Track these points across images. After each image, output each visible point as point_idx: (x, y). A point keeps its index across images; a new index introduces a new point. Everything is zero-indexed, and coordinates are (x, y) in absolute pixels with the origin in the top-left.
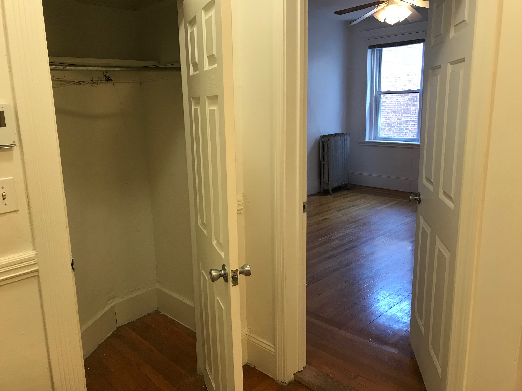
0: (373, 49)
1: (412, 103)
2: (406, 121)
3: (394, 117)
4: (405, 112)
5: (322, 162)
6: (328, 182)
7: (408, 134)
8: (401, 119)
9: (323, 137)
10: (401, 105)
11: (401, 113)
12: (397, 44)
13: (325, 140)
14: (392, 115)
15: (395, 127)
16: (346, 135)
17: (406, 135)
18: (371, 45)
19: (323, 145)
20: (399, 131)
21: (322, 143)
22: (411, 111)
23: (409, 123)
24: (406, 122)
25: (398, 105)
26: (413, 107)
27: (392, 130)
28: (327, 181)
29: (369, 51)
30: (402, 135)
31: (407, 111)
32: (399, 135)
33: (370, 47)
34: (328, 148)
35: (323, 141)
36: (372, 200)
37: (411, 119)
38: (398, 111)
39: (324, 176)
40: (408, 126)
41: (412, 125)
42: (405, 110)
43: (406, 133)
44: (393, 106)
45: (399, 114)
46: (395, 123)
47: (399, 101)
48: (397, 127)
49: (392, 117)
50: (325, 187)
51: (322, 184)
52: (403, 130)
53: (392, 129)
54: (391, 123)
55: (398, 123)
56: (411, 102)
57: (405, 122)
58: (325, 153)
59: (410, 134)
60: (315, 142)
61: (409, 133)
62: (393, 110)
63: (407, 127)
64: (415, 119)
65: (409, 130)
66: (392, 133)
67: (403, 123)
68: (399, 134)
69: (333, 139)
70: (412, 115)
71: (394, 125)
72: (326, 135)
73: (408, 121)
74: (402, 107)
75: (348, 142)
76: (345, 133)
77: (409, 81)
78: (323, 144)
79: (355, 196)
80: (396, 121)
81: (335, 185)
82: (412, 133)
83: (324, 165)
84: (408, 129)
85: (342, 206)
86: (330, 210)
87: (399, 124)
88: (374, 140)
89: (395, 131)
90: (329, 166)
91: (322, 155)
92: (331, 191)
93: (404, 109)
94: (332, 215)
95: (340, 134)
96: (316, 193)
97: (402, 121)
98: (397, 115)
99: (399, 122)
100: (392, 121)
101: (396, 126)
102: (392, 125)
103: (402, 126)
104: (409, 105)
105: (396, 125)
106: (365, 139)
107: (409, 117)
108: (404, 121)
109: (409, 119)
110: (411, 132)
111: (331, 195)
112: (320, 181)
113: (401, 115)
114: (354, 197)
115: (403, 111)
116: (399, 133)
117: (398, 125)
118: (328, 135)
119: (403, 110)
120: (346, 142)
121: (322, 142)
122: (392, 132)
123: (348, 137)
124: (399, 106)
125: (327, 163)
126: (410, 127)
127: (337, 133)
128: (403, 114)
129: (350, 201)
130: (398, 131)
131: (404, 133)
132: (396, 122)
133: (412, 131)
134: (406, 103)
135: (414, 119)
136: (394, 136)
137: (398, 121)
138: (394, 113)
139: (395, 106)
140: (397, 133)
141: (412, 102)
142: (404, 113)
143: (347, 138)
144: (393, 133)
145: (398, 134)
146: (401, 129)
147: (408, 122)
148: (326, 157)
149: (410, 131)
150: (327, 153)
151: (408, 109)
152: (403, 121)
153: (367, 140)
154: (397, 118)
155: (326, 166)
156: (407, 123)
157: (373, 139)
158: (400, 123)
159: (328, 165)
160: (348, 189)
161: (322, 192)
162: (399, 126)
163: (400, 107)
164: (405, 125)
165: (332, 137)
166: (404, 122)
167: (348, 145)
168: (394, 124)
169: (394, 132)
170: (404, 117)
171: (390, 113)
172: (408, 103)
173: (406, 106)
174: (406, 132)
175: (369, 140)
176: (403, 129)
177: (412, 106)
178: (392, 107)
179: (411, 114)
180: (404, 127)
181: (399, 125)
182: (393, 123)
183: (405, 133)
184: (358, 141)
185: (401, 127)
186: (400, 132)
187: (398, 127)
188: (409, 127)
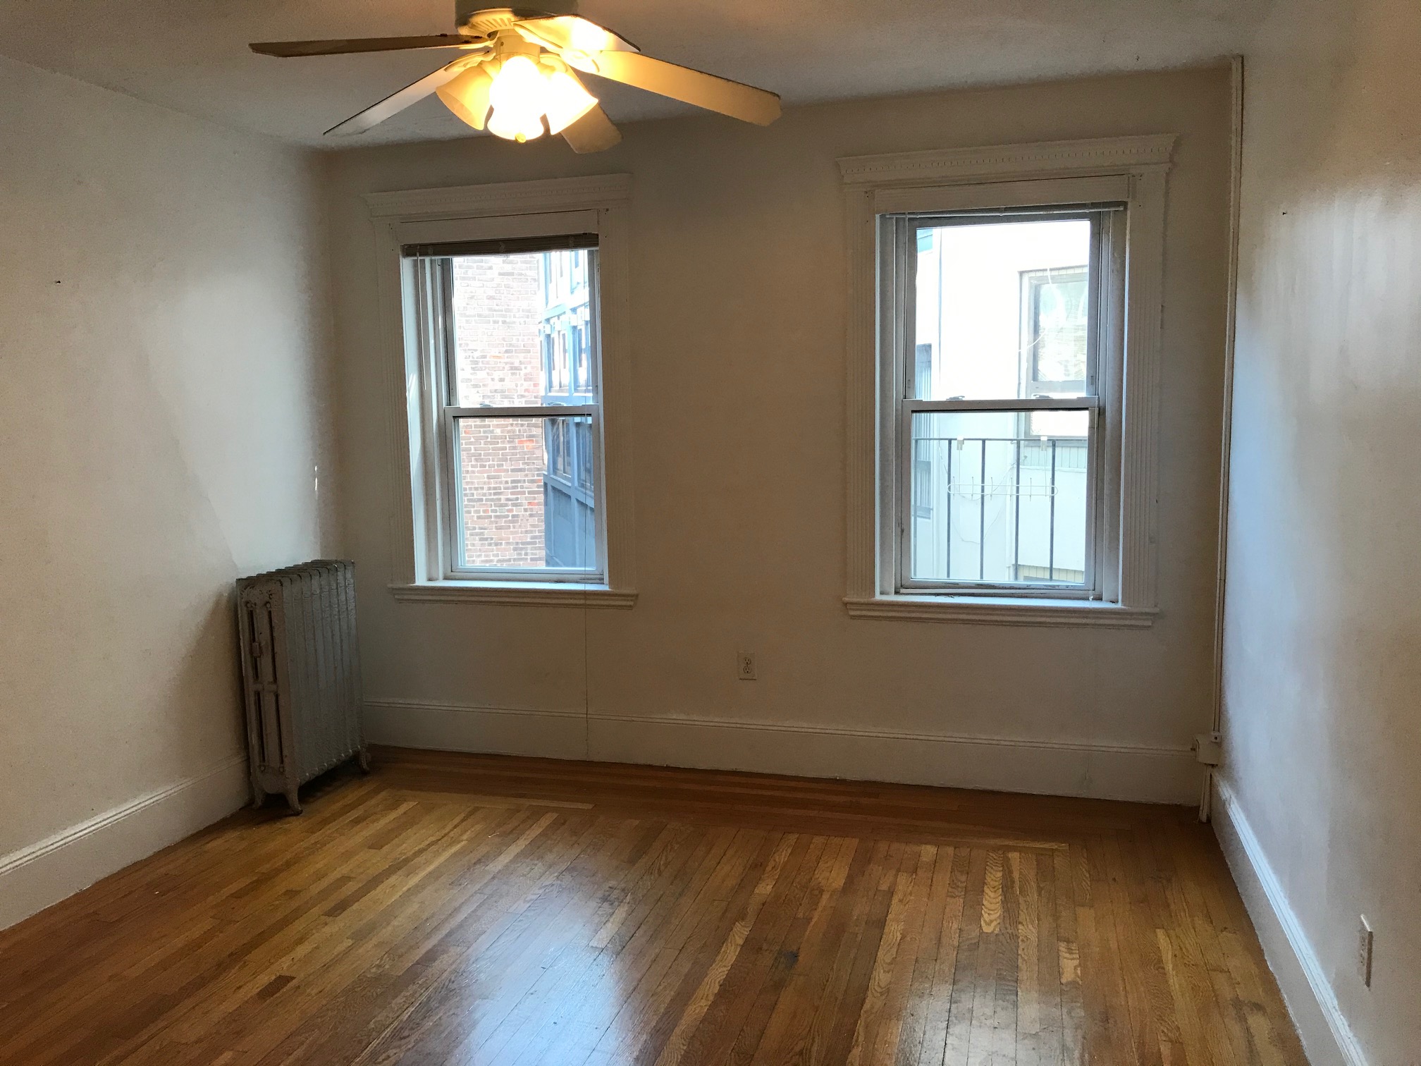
0: (419, 258)
1: (525, 432)
2: (511, 483)
3: (478, 472)
4: (509, 457)
5: (251, 687)
6: (282, 762)
7: (522, 520)
8: (498, 477)
9: (248, 584)
10: (495, 437)
11: (496, 459)
12: (503, 246)
13: (256, 596)
14: (472, 466)
15: (482, 500)
16: (343, 569)
17: (517, 521)
18: (412, 242)
19: (251, 615)
20: (496, 511)
21: (245, 608)
22: (525, 453)
23: (522, 487)
24: (513, 485)
25: (487, 437)
26: (528, 444)
27: (475, 509)
28: (278, 758)
29: (406, 265)
30: (505, 522)
31: (513, 454)
32: (496, 523)
33: (410, 251)
34: (271, 628)
35: (247, 603)
36: (463, 820)
37: (527, 475)
38: (489, 454)
39: (262, 742)
40: (519, 496)
41: (529, 493)
42: (508, 451)
43: (517, 516)
44: (472, 440)
45: (491, 462)
46: (482, 488)
47: (489, 425)
48: (487, 500)
49: (473, 472)
50: (269, 784)
51: (258, 770)
52: (506, 508)
53: (474, 507)
54: (470, 489)
55: (489, 489)
56: (521, 428)
57: (510, 485)
58: (260, 647)
59: (527, 520)
60: (217, 603)
61: (523, 515)
62: (473, 451)
63: (517, 499)
64: (538, 475)
65: (523, 507)
66: (475, 519)
67: (505, 488)
68: (495, 521)
69: (289, 591)
70: (528, 465)
71: (480, 494)
72: (260, 576)
73: (519, 481)
74: (498, 442)
75: (351, 593)
76: (336, 562)
77: (512, 368)
78: (252, 611)
79: (395, 809)
80: (485, 483)
81: (310, 770)
82: (531, 515)
83: (258, 694)
84: (520, 505)
85: (345, 879)
86: (296, 914)
87: (492, 491)
88: (446, 578)
89: (484, 511)
90: (280, 697)
91: (248, 656)
92: (294, 798)
93: (505, 448)
94: (301, 951)
95: (314, 563)
96: (232, 816)
97: (501, 483)
98: (485, 466)
99: (492, 486)
100: (472, 483)
101: (484, 498)
102: (473, 494)
103: (503, 497)
104: (517, 437)
105: (484, 495)
106: (412, 577)
107: (520, 470)
108: (507, 482)
109: (520, 476)
110: (528, 513)
111: (297, 814)
112: (248, 760)
113: (498, 465)
114: (393, 815)
115: (503, 454)
116: (496, 517)
117: (490, 494)
118: (270, 574)
119: (501, 452)
120: (343, 597)
121: (243, 605)
122: (476, 515)
123: (349, 575)
124: (489, 440)
125: (274, 687)
126: (526, 498)
127: (306, 564)
128: (504, 463)
129: (377, 844)
130: (493, 511)
131: (510, 518)
132: (486, 487)
133: (531, 510)
134: (509, 432)
135: (533, 476)
136: (481, 526)
137: (489, 483)
138: (476, 460)
139: (478, 439)
140: (491, 517)
141: (525, 427)
142: (506, 460)
143: (347, 578)
144: (479, 517)
145: (493, 519)
146: (502, 505)
147: (519, 485)
148: (265, 663)
149: (526, 510)
150: (270, 648)
151: (515, 448)
152: (504, 482)
153: (421, 580)
154: (485, 475)
155: (269, 701)
156: (517, 487)
157: (441, 575)
158: (495, 488)
159: (277, 696)
160: (364, 773)
161: (259, 802)
162: (492, 497)
163: (491, 443)
164: (512, 493)
165: (286, 582)
166: (507, 485)
167: (352, 605)
168: (480, 491)
169: (482, 514)
170: (507, 471)
171: (466, 460)
172: (514, 431)
173: (508, 439)
174: (515, 513)
175: (430, 580)
176: (506, 505)
177: (525, 439)
178: (471, 443)
179: (526, 463)
180: (508, 500)
181: (495, 494)
182: (476, 489)
183: (513, 516)
184: (390, 585)
185: (500, 499)
186: (498, 514)
187: (492, 500)
188: (522, 499)
